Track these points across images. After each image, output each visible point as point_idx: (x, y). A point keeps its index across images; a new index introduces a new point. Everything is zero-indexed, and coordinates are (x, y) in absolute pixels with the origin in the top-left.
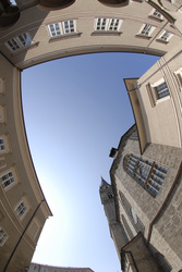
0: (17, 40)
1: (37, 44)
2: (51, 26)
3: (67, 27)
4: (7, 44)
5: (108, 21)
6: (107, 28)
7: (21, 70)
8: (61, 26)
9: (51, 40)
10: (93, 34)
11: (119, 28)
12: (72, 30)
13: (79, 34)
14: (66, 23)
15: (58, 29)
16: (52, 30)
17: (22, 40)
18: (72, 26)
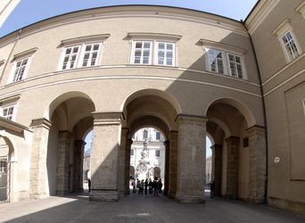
0: (227, 70)
1: (201, 43)
2: (169, 62)
3: (146, 54)
4: (245, 76)
5: (79, 63)
6: (82, 49)
7: (243, 23)
8: (154, 59)
9: (177, 39)
10: (105, 37)
11: (64, 55)
12: (139, 46)
13: (129, 37)
14: (146, 61)
15: (161, 54)
16: (170, 55)
17: (220, 63)
18: (138, 54)
